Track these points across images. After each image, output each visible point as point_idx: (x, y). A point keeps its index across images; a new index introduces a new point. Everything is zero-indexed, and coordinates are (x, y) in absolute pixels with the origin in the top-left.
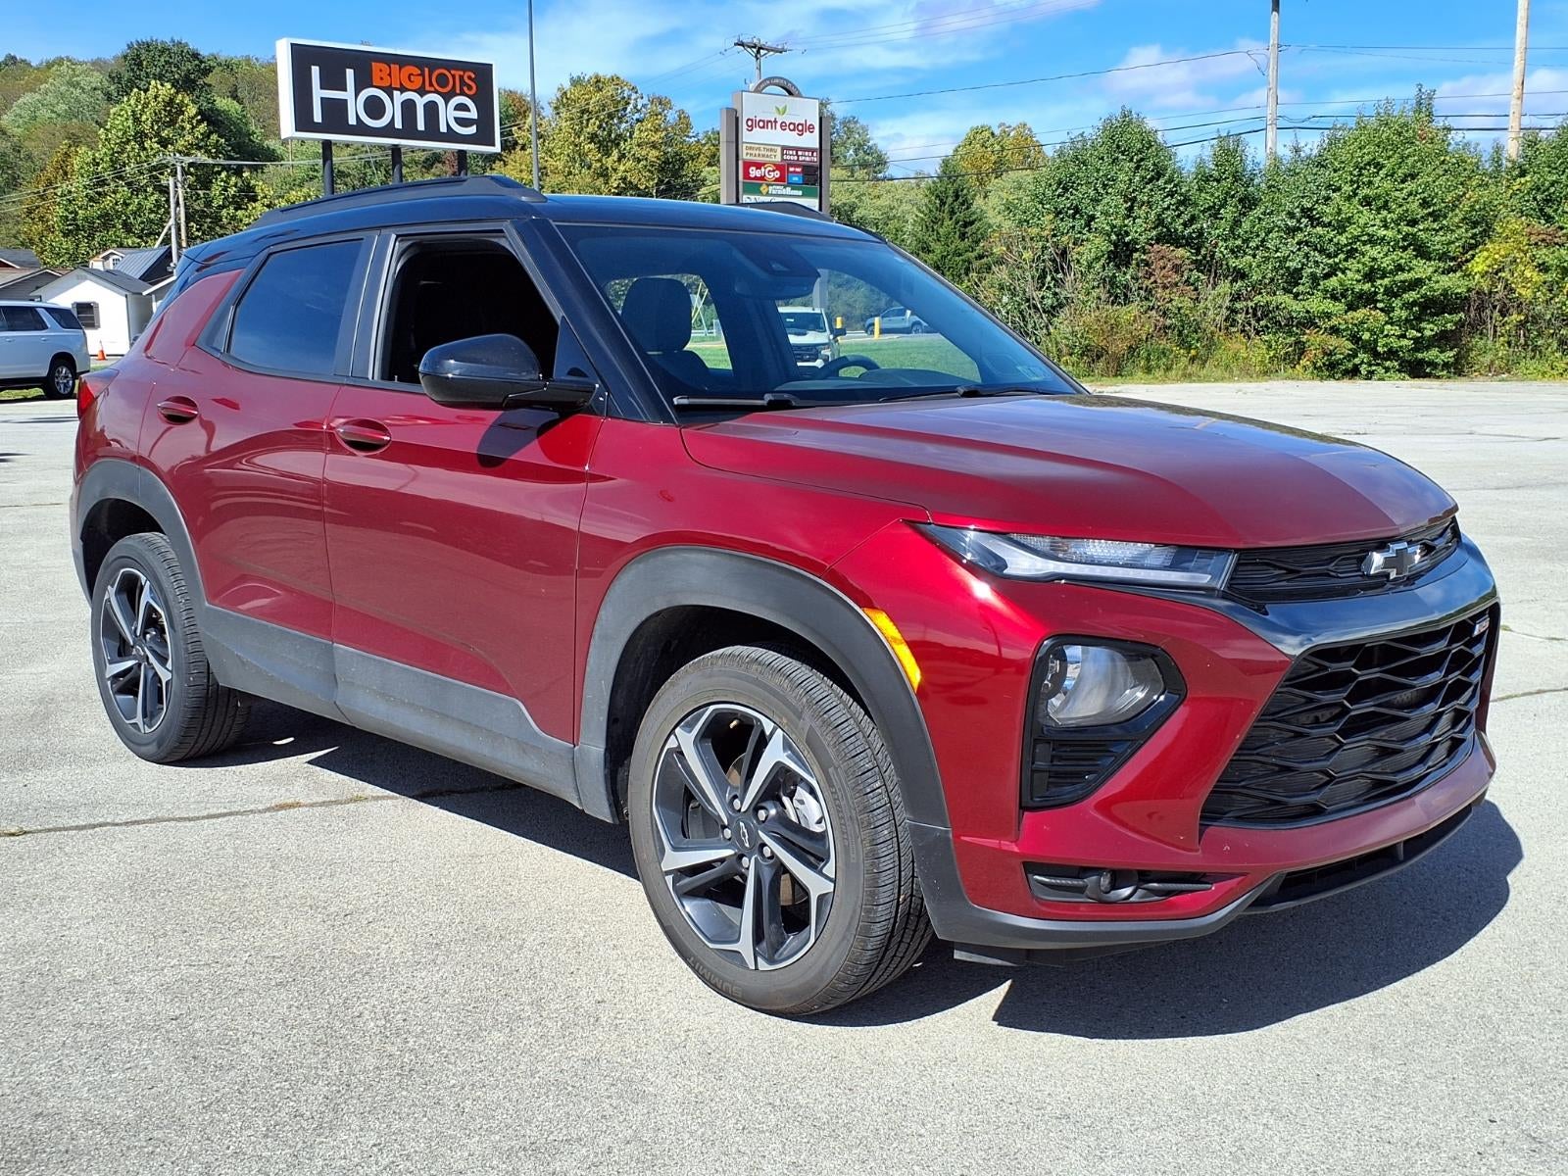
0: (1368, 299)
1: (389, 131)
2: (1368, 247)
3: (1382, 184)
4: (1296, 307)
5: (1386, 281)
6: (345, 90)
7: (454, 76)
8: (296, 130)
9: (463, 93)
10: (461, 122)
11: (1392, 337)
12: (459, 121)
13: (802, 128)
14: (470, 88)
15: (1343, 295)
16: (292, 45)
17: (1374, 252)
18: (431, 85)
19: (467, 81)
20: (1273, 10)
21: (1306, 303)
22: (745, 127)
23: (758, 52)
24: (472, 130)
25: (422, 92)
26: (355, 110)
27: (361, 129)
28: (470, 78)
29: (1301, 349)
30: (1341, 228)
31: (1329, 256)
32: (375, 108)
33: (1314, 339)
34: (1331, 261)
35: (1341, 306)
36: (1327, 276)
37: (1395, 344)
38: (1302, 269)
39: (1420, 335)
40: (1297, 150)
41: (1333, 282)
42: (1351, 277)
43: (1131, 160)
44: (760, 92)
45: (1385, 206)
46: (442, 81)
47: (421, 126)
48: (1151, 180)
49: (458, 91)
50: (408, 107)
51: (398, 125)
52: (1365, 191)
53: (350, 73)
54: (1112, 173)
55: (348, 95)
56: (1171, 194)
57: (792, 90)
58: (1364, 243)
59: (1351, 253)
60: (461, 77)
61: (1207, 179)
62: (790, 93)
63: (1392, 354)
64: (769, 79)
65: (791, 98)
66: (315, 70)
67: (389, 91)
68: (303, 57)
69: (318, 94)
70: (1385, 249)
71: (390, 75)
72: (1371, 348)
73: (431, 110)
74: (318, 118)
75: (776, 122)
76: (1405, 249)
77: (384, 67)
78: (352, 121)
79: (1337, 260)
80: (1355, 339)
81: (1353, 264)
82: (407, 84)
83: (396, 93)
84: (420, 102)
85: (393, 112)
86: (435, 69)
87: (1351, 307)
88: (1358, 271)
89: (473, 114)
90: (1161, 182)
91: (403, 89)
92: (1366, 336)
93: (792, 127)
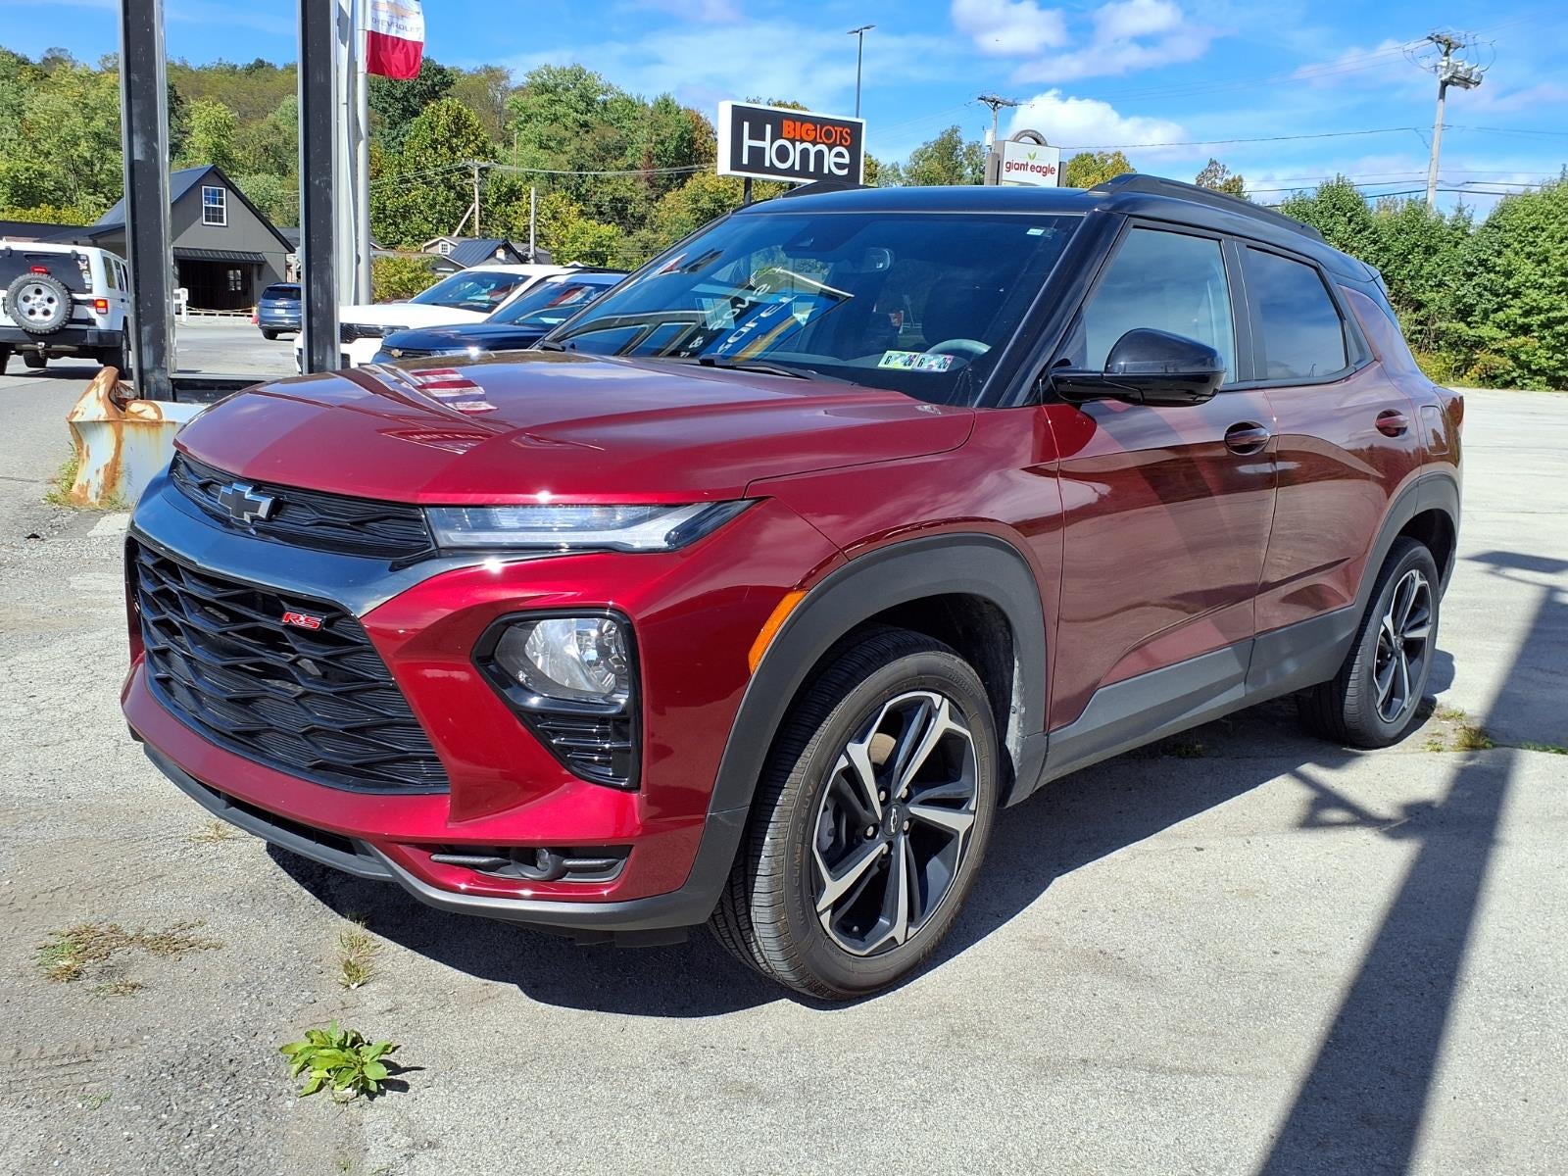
0: (1526, 330)
1: (790, 172)
2: (1531, 291)
3: (1544, 243)
4: (1470, 333)
5: (1542, 317)
6: (764, 140)
7: (836, 132)
8: (731, 169)
9: (841, 145)
10: (839, 166)
11: (1542, 359)
12: (836, 164)
13: (1045, 171)
14: (846, 141)
15: (1507, 325)
16: (733, 106)
17: (1534, 294)
18: (821, 138)
19: (845, 135)
20: (1440, 98)
21: (1478, 331)
22: (1005, 168)
23: (996, 105)
24: (845, 172)
25: (814, 143)
26: (770, 156)
27: (773, 170)
28: (846, 132)
29: (1468, 364)
30: (1509, 275)
31: (1498, 295)
32: (783, 154)
33: (1481, 356)
34: (1499, 299)
35: (1504, 334)
36: (1495, 311)
37: (1544, 363)
38: (1477, 304)
39: (1564, 358)
40: (1460, 210)
41: (1501, 315)
42: (1514, 312)
43: (1345, 215)
44: (1018, 141)
45: (1546, 260)
46: (828, 134)
47: (812, 169)
48: (1360, 232)
49: (838, 143)
50: (805, 153)
51: (797, 167)
52: (1528, 249)
53: (768, 127)
54: (1331, 225)
55: (766, 144)
56: (1375, 242)
57: (1041, 140)
58: (1528, 288)
59: (1517, 295)
60: (841, 132)
61: (1400, 231)
62: (1038, 143)
63: (1541, 372)
64: (1024, 131)
65: (1040, 147)
66: (746, 125)
67: (793, 141)
68: (739, 115)
69: (747, 142)
70: (1544, 292)
71: (794, 130)
72: (1525, 366)
73: (820, 155)
74: (745, 161)
75: (1027, 165)
76: (1559, 293)
77: (791, 123)
78: (767, 164)
79: (1504, 299)
80: (1515, 358)
81: (1517, 302)
82: (805, 137)
83: (798, 143)
84: (813, 150)
85: (794, 158)
86: (825, 125)
87: (1514, 334)
88: (1521, 308)
89: (846, 160)
90: (1366, 233)
91: (802, 141)
92: (1523, 357)
93: (1039, 169)
